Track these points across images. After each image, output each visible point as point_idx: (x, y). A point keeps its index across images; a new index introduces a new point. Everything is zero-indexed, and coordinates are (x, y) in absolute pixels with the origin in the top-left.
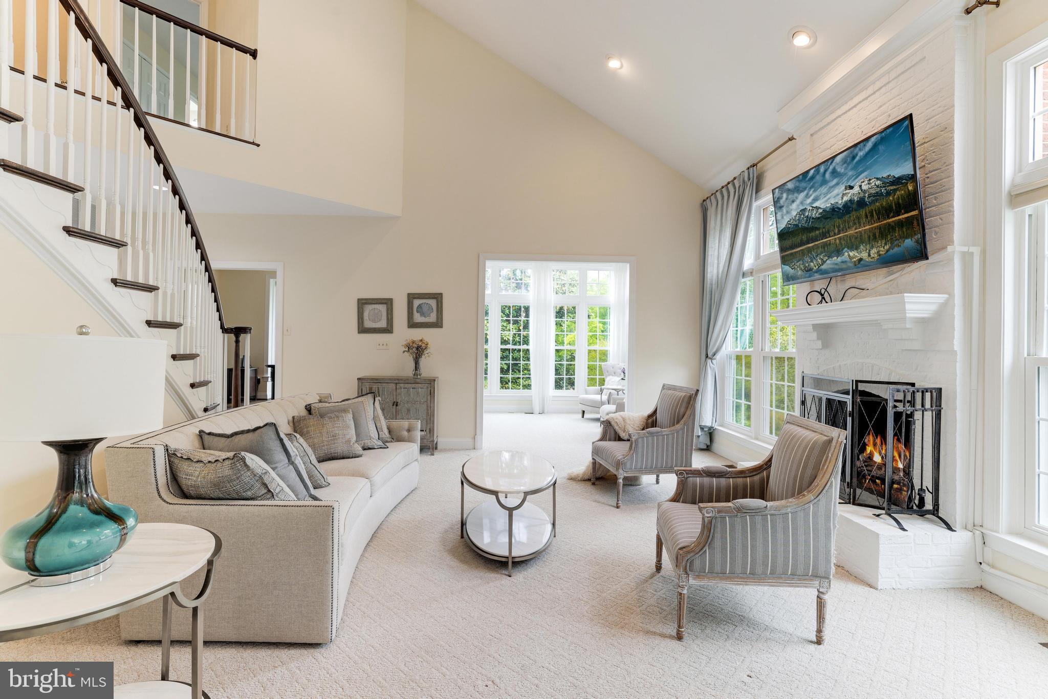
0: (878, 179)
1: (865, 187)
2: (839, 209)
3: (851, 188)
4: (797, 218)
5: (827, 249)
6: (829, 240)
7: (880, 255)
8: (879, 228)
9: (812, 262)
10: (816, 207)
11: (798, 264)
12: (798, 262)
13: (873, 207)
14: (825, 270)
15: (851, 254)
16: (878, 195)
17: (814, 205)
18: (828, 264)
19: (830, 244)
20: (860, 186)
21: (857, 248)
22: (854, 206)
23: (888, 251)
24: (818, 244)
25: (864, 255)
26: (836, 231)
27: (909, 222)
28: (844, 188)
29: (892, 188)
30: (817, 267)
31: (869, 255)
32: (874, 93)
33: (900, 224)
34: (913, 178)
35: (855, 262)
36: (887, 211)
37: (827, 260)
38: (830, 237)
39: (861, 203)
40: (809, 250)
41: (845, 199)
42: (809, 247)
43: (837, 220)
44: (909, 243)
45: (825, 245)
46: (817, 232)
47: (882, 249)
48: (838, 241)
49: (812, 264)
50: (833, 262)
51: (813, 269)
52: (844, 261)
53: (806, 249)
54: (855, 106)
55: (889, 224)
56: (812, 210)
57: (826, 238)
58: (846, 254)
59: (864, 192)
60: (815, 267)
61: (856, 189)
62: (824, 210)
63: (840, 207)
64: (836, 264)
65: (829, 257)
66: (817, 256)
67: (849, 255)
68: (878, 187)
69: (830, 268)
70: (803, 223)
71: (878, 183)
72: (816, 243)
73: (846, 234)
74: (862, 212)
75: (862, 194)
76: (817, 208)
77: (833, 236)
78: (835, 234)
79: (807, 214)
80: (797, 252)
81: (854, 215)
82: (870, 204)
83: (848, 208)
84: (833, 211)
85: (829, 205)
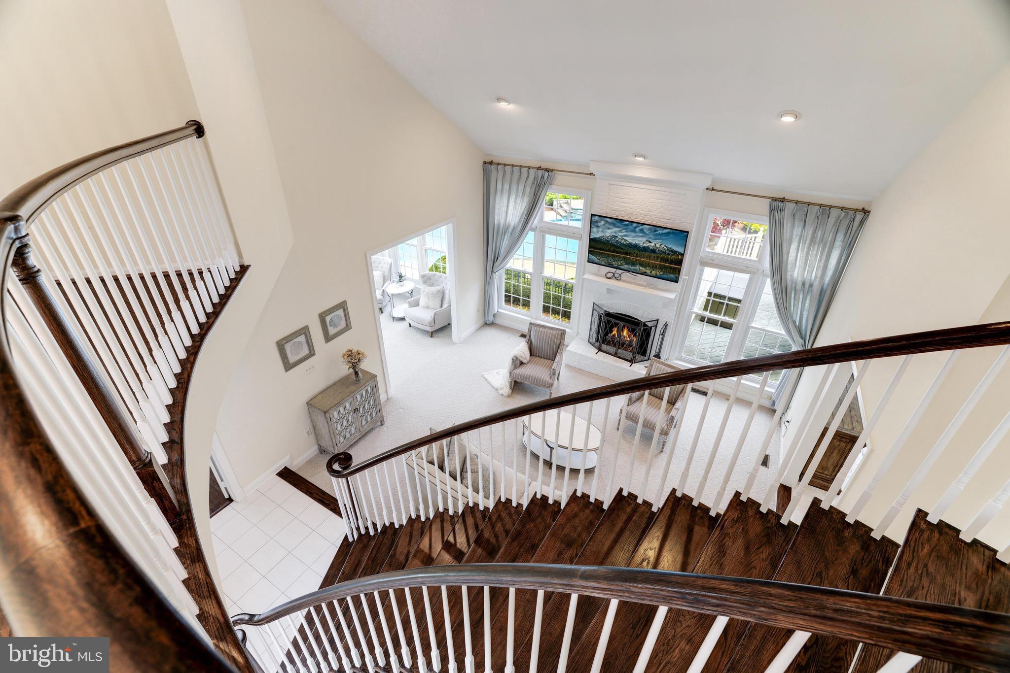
0: (666, 246)
1: (657, 245)
2: (640, 248)
3: (650, 242)
4: (609, 238)
5: (626, 260)
7: (656, 274)
8: (660, 265)
9: (614, 261)
10: (625, 239)
12: (601, 257)
13: (659, 255)
15: (641, 268)
16: (663, 252)
17: (624, 238)
18: (625, 267)
19: (629, 259)
20: (655, 244)
21: (645, 267)
22: (649, 250)
23: (661, 275)
24: (621, 256)
25: (648, 272)
26: (635, 255)
27: (675, 269)
28: (645, 240)
30: (617, 265)
31: (651, 272)
33: (671, 268)
34: (683, 255)
35: (642, 271)
36: (666, 261)
37: (624, 264)
38: (630, 256)
39: (653, 251)
40: (614, 256)
41: (645, 245)
43: (637, 251)
44: (672, 276)
45: (625, 258)
47: (658, 272)
48: (634, 260)
49: (614, 263)
50: (628, 267)
52: (635, 269)
53: (610, 254)
55: (665, 265)
56: (622, 239)
58: (638, 267)
59: (657, 248)
61: (653, 244)
62: (630, 243)
63: (641, 246)
64: (630, 268)
65: (626, 264)
66: (618, 260)
67: (639, 268)
68: (664, 249)
70: (614, 242)
71: (665, 248)
73: (641, 259)
74: (653, 255)
75: (655, 248)
78: (633, 256)
79: (617, 239)
80: (603, 253)
81: (647, 253)
82: (658, 254)
83: (645, 249)
84: (636, 247)
85: (634, 242)
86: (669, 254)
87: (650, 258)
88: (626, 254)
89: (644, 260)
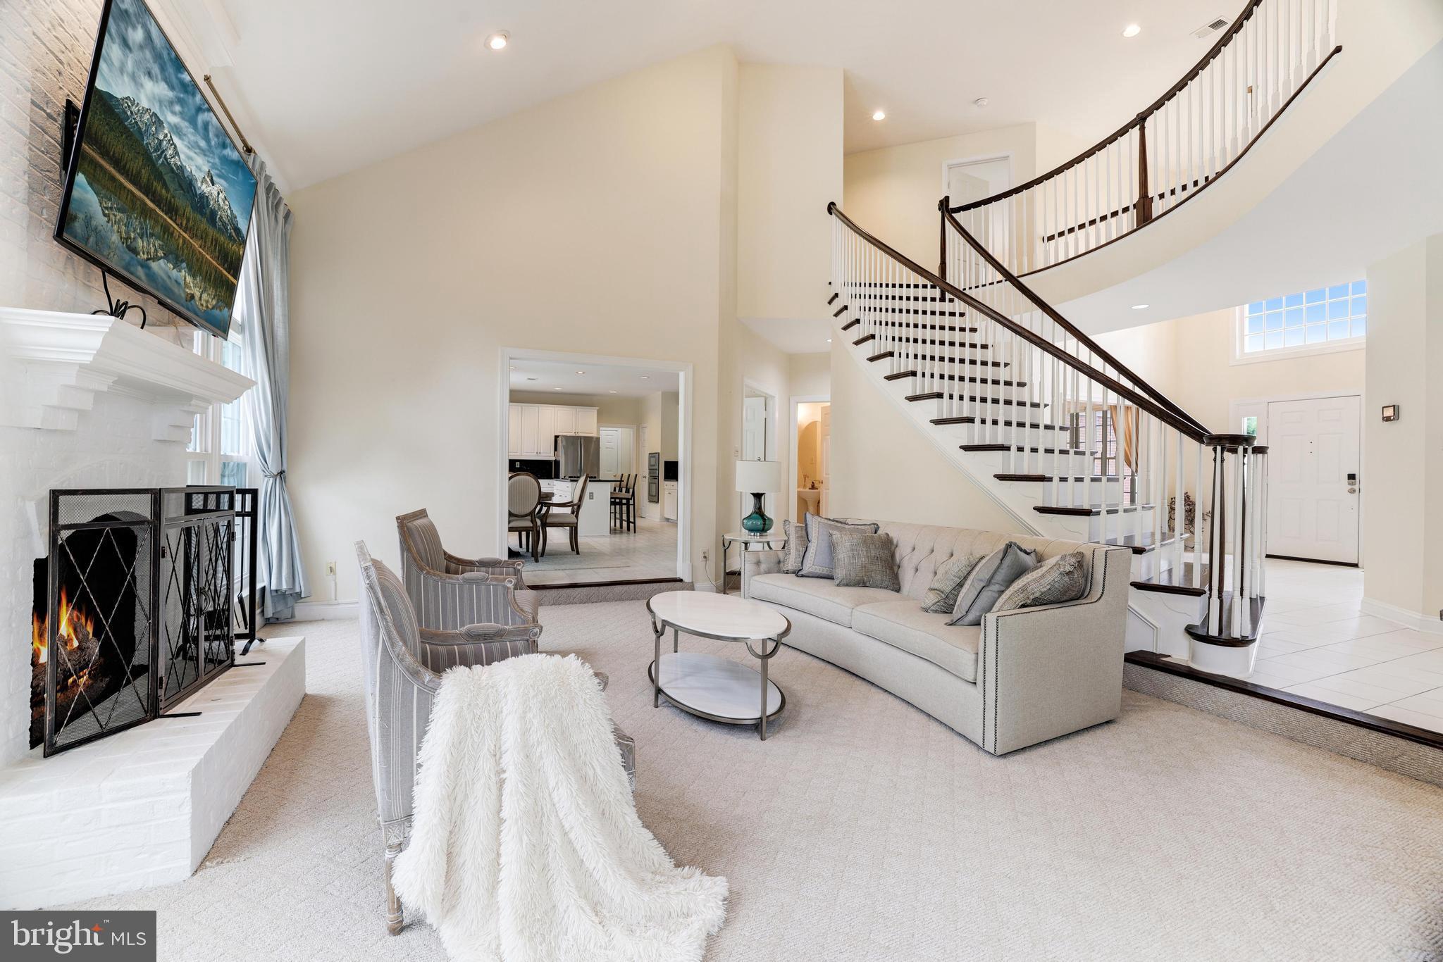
0: (230, 208)
1: (220, 199)
5: (167, 239)
6: (174, 228)
7: (207, 307)
8: (217, 270)
9: (141, 237)
10: (175, 147)
11: (119, 215)
12: (119, 210)
13: (219, 236)
14: (154, 273)
15: (189, 279)
17: (176, 140)
18: (160, 267)
19: (172, 234)
20: (219, 194)
21: (194, 276)
24: (159, 215)
25: (198, 294)
26: (184, 223)
29: (234, 234)
30: (145, 256)
31: (202, 298)
34: (245, 243)
35: (188, 294)
36: (225, 259)
37: (161, 258)
38: (175, 222)
39: (212, 217)
41: (203, 187)
42: (145, 204)
43: (190, 208)
45: (166, 229)
46: (164, 191)
47: (210, 300)
48: (181, 241)
49: (140, 242)
50: (167, 269)
51: (139, 254)
52: (178, 281)
53: (139, 199)
56: (169, 140)
57: (171, 218)
58: (183, 272)
59: (219, 206)
60: (144, 254)
61: (214, 191)
62: (181, 168)
63: (198, 192)
64: (169, 277)
65: (166, 257)
66: (152, 235)
67: (185, 278)
68: (228, 216)
69: (161, 278)
70: (153, 145)
71: (229, 212)
72: (157, 210)
73: (191, 241)
74: (211, 231)
75: (216, 206)
76: (177, 153)
77: (177, 225)
78: (180, 226)
80: (125, 187)
82: (220, 229)
83: (201, 203)
84: (187, 184)
85: (190, 168)
86: (231, 236)
87: (203, 237)
88: (172, 210)
89: (196, 244)
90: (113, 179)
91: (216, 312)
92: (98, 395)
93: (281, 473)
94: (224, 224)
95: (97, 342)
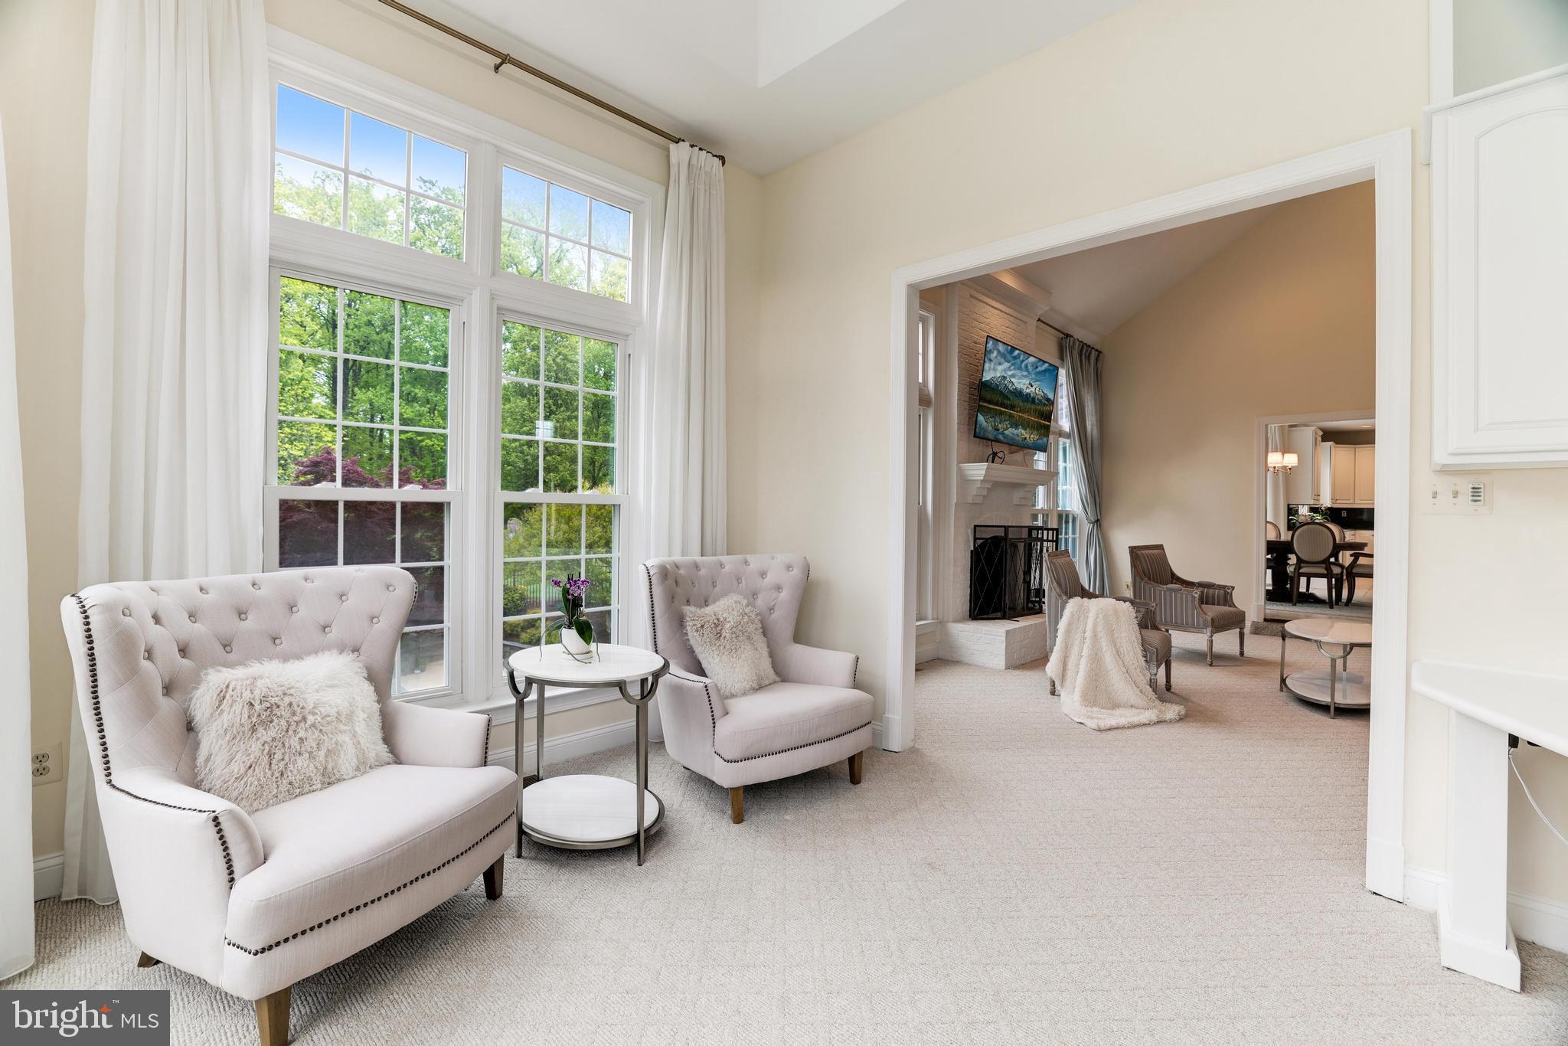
1: (1037, 391)
2: (1024, 395)
5: (1011, 419)
6: (1014, 413)
7: (1036, 440)
9: (1000, 425)
10: (1012, 382)
11: (992, 419)
15: (1023, 431)
17: (1013, 380)
19: (1014, 416)
21: (1025, 430)
22: (1031, 399)
24: (1007, 413)
25: (1028, 437)
26: (1018, 409)
27: (1047, 428)
28: (1029, 382)
29: (1046, 402)
32: (1008, 314)
34: (1053, 403)
35: (1023, 440)
36: (1042, 415)
37: (1009, 429)
38: (1014, 410)
39: (1034, 401)
40: (1001, 413)
41: (1028, 390)
42: (1001, 410)
43: (1022, 402)
44: (1045, 440)
45: (1011, 416)
46: (1008, 401)
47: (1037, 437)
48: (1018, 418)
50: (1013, 431)
52: (1018, 434)
53: (998, 411)
54: (996, 308)
55: (1041, 423)
56: (1010, 382)
58: (1020, 429)
59: (1036, 394)
60: (1001, 431)
61: (1034, 389)
62: (1016, 389)
64: (1013, 436)
65: (1011, 427)
66: (1006, 421)
67: (1021, 432)
68: (1043, 397)
71: (1043, 395)
72: (1008, 410)
73: (1023, 415)
74: (1033, 407)
76: (1013, 385)
77: (1016, 411)
80: (996, 409)
81: (1029, 405)
82: (1039, 404)
83: (1027, 397)
84: (1018, 393)
85: (1020, 386)
86: (1044, 404)
87: (1029, 412)
88: (1012, 407)
89: (1026, 416)
90: (988, 408)
91: (1040, 441)
92: (989, 489)
93: (1098, 520)
94: (1040, 401)
95: (984, 472)
